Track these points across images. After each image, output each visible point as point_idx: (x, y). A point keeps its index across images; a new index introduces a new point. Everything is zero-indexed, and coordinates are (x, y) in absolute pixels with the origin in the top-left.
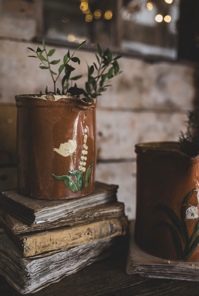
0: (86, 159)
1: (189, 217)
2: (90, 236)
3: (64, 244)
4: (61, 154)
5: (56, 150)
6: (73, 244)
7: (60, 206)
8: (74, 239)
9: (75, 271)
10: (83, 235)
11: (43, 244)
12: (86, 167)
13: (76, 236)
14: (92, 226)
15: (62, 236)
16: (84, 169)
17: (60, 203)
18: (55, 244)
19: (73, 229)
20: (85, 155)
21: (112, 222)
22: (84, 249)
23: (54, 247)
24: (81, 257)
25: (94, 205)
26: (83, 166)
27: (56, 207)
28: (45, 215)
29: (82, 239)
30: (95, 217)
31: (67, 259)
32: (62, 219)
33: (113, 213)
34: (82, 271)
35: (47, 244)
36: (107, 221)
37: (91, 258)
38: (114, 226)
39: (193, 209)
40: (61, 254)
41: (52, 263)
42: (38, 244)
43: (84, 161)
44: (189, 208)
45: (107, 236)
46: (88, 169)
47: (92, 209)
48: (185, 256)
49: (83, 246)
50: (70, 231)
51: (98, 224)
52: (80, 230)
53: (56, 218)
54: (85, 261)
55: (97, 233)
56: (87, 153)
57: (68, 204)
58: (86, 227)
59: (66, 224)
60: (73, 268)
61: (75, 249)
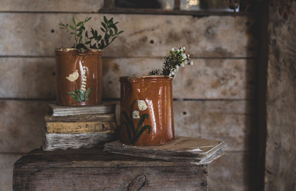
0: (85, 83)
1: (134, 117)
2: (87, 129)
3: (70, 130)
4: (70, 80)
5: (67, 78)
6: (76, 131)
8: (76, 129)
9: (78, 148)
10: (82, 127)
11: (57, 128)
12: (86, 88)
13: (78, 127)
14: (89, 123)
15: (70, 125)
16: (85, 90)
17: (70, 108)
19: (77, 123)
21: (104, 124)
22: (84, 136)
23: (64, 130)
24: (82, 140)
25: (95, 113)
26: (84, 88)
27: (67, 109)
28: (58, 112)
29: (82, 129)
30: (92, 119)
31: (72, 139)
32: (69, 116)
33: (105, 118)
34: (82, 148)
35: (60, 127)
36: (101, 123)
37: (90, 144)
38: (105, 126)
39: (136, 112)
40: (67, 135)
41: (61, 138)
42: (54, 126)
43: (84, 85)
44: (134, 112)
45: (100, 131)
46: (88, 90)
47: (93, 115)
48: (133, 142)
49: (84, 134)
50: (74, 123)
51: (93, 123)
52: (81, 124)
53: (66, 115)
54: (86, 144)
55: (92, 128)
56: (85, 80)
57: (75, 109)
58: (85, 123)
59: (74, 120)
60: (77, 145)
61: (78, 135)
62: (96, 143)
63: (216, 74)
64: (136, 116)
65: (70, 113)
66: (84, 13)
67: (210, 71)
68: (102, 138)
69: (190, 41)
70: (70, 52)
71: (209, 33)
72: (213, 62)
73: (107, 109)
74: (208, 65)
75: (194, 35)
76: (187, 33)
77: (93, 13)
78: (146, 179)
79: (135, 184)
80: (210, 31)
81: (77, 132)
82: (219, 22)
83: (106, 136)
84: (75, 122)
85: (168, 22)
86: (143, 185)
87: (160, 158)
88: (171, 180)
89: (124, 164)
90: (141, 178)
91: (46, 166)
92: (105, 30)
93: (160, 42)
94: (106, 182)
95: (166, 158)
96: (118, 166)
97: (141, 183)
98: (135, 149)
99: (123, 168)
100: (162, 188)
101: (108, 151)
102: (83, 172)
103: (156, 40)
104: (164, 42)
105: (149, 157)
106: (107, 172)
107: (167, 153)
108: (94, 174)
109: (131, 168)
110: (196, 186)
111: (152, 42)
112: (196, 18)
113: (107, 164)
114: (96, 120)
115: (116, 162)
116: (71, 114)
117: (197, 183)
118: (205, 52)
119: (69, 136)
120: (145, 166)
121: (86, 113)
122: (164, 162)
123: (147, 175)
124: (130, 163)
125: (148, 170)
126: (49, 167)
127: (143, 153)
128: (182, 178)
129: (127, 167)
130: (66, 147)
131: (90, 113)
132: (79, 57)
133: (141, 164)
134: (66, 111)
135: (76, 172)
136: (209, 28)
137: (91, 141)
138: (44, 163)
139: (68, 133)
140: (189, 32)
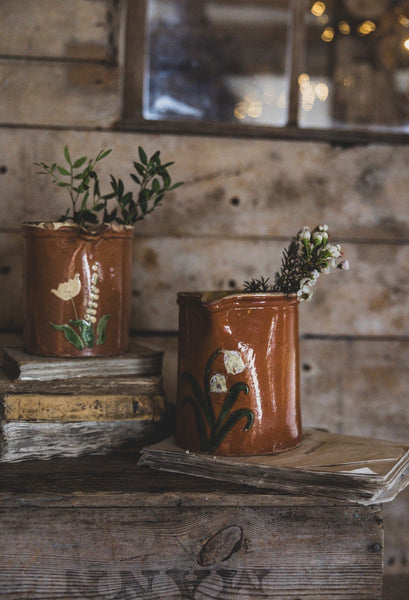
0: (96, 305)
1: (214, 389)
2: (98, 412)
3: (58, 414)
4: (59, 296)
5: (53, 291)
6: (72, 417)
7: (58, 364)
8: (73, 411)
9: (75, 455)
10: (87, 407)
11: (28, 408)
12: (98, 316)
13: (76, 407)
14: (103, 399)
15: (56, 403)
16: (94, 320)
17: (60, 361)
18: (45, 411)
19: (74, 397)
20: (94, 301)
21: (137, 399)
22: (90, 428)
23: (45, 414)
24: (85, 438)
25: (118, 373)
26: (92, 315)
27: (52, 365)
28: (33, 371)
29: (86, 412)
30: (110, 388)
31: (62, 435)
32: (57, 380)
33: (140, 386)
34: (85, 456)
35: (35, 407)
36: (130, 397)
37: (104, 446)
38: (140, 404)
39: (218, 378)
40: (53, 425)
41: (37, 432)
42: (22, 405)
43: (93, 308)
44: (214, 377)
45: (127, 417)
46: (101, 320)
47: (109, 377)
48: (210, 446)
49: (91, 424)
50: (68, 398)
51: (113, 398)
52: (85, 399)
53: (50, 378)
54: (94, 447)
55: (110, 410)
56: (96, 297)
57: (70, 364)
58: (94, 398)
59: (67, 391)
60: (74, 450)
61: (76, 426)
62: (116, 444)
63: (380, 279)
64: (219, 386)
65: (58, 374)
66: (78, 129)
67: (367, 271)
68: (130, 433)
69: (323, 202)
70: (62, 231)
71: (367, 185)
72: (374, 251)
73: (143, 364)
74: (362, 257)
75: (332, 188)
76: (316, 182)
77: (99, 129)
78: (242, 535)
79: (218, 546)
80: (369, 179)
81: (74, 418)
82: (389, 160)
83: (139, 428)
84: (70, 394)
85: (274, 156)
86: (236, 548)
87: (276, 486)
88: (299, 537)
89: (192, 499)
90: (230, 533)
91: (10, 504)
92: (141, 178)
93: (255, 203)
94: (150, 541)
95: (289, 488)
96: (179, 503)
97: (232, 543)
98: (216, 463)
99: (192, 508)
100: (279, 555)
101: (147, 466)
102: (97, 517)
103: (243, 198)
104: (262, 203)
105: (250, 484)
106: (153, 519)
107: (293, 476)
108: (124, 523)
109: (209, 510)
110: (356, 551)
111: (235, 201)
112: (338, 149)
113: (154, 500)
114: (119, 390)
115: (175, 496)
116: (61, 377)
117: (359, 545)
118: (356, 228)
119: (57, 427)
120: (241, 504)
121: (95, 375)
122: (284, 497)
123: (245, 527)
124: (207, 497)
125: (249, 515)
126: (17, 504)
127: (235, 473)
128: (324, 534)
129: (200, 508)
130: (48, 454)
131: (106, 374)
132: (81, 243)
133: (233, 500)
134: (50, 368)
135: (81, 517)
136: (368, 171)
137: (107, 439)
138: (7, 496)
139: (53, 421)
140: (321, 181)
